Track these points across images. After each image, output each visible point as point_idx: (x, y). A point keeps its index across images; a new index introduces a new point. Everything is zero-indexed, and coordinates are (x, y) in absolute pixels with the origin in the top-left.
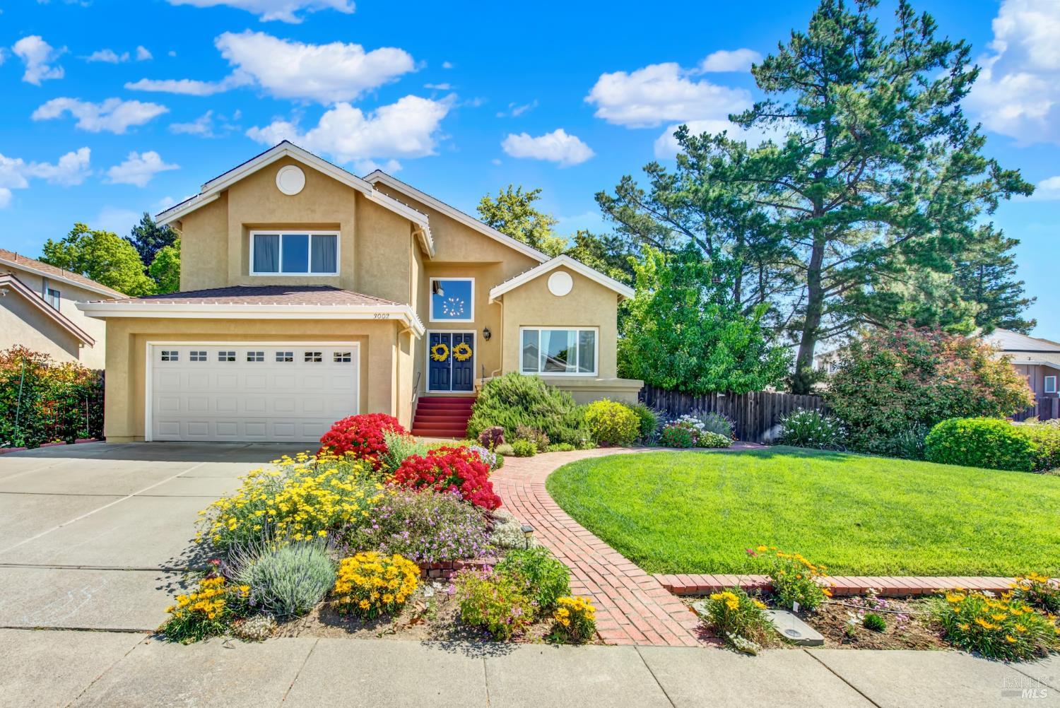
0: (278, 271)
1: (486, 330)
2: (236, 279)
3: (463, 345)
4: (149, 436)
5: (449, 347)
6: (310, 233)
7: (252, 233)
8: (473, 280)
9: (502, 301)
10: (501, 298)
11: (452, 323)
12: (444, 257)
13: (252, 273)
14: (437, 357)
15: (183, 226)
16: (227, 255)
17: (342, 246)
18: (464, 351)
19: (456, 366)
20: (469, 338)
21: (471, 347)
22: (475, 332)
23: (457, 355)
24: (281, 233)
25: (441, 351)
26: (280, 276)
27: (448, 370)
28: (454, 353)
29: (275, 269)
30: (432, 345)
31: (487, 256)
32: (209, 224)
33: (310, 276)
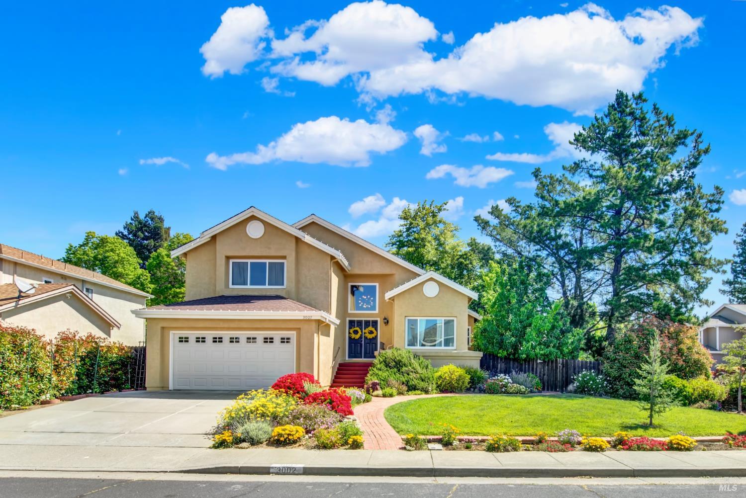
0: (247, 285)
1: (385, 319)
2: (221, 291)
3: (371, 328)
4: (171, 388)
5: (361, 329)
6: (267, 261)
7: (231, 261)
8: (377, 285)
9: (393, 300)
10: (392, 299)
11: (364, 314)
12: (357, 271)
13: (231, 286)
14: (353, 336)
15: (188, 256)
16: (215, 275)
17: (287, 270)
18: (371, 332)
19: (366, 342)
20: (375, 324)
21: (376, 330)
22: (379, 319)
23: (367, 335)
24: (249, 261)
25: (356, 332)
26: (249, 288)
27: (361, 345)
28: (365, 333)
29: (245, 283)
30: (350, 328)
31: (386, 270)
32: (205, 255)
33: (267, 288)
